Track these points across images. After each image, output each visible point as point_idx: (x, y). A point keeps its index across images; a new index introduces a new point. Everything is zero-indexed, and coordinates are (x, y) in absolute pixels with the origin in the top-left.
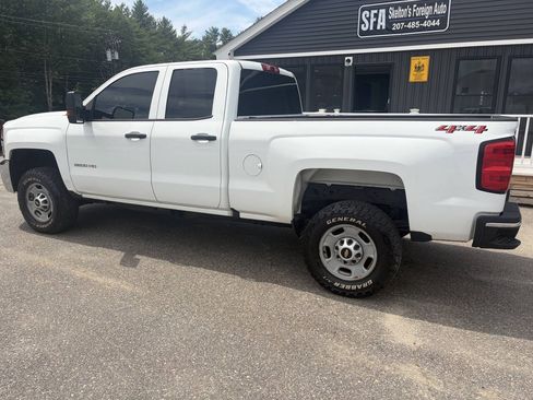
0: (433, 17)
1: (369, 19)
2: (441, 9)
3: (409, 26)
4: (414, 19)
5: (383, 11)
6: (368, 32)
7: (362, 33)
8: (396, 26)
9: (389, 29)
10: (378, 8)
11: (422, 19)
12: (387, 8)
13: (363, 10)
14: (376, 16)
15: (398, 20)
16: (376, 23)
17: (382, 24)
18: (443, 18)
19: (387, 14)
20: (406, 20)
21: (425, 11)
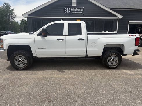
0: (81, 11)
1: (66, 10)
2: (82, 10)
3: (76, 13)
4: (77, 11)
5: (69, 9)
6: (66, 13)
7: (65, 13)
8: (73, 13)
9: (71, 13)
10: (69, 8)
11: (78, 11)
12: (71, 8)
13: (65, 8)
14: (68, 9)
15: (73, 11)
16: (68, 11)
17: (70, 12)
18: (83, 12)
19: (71, 10)
20: (75, 11)
21: (79, 10)
